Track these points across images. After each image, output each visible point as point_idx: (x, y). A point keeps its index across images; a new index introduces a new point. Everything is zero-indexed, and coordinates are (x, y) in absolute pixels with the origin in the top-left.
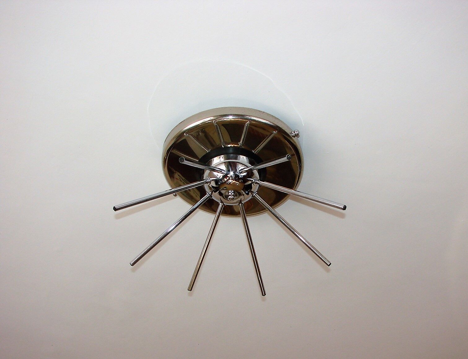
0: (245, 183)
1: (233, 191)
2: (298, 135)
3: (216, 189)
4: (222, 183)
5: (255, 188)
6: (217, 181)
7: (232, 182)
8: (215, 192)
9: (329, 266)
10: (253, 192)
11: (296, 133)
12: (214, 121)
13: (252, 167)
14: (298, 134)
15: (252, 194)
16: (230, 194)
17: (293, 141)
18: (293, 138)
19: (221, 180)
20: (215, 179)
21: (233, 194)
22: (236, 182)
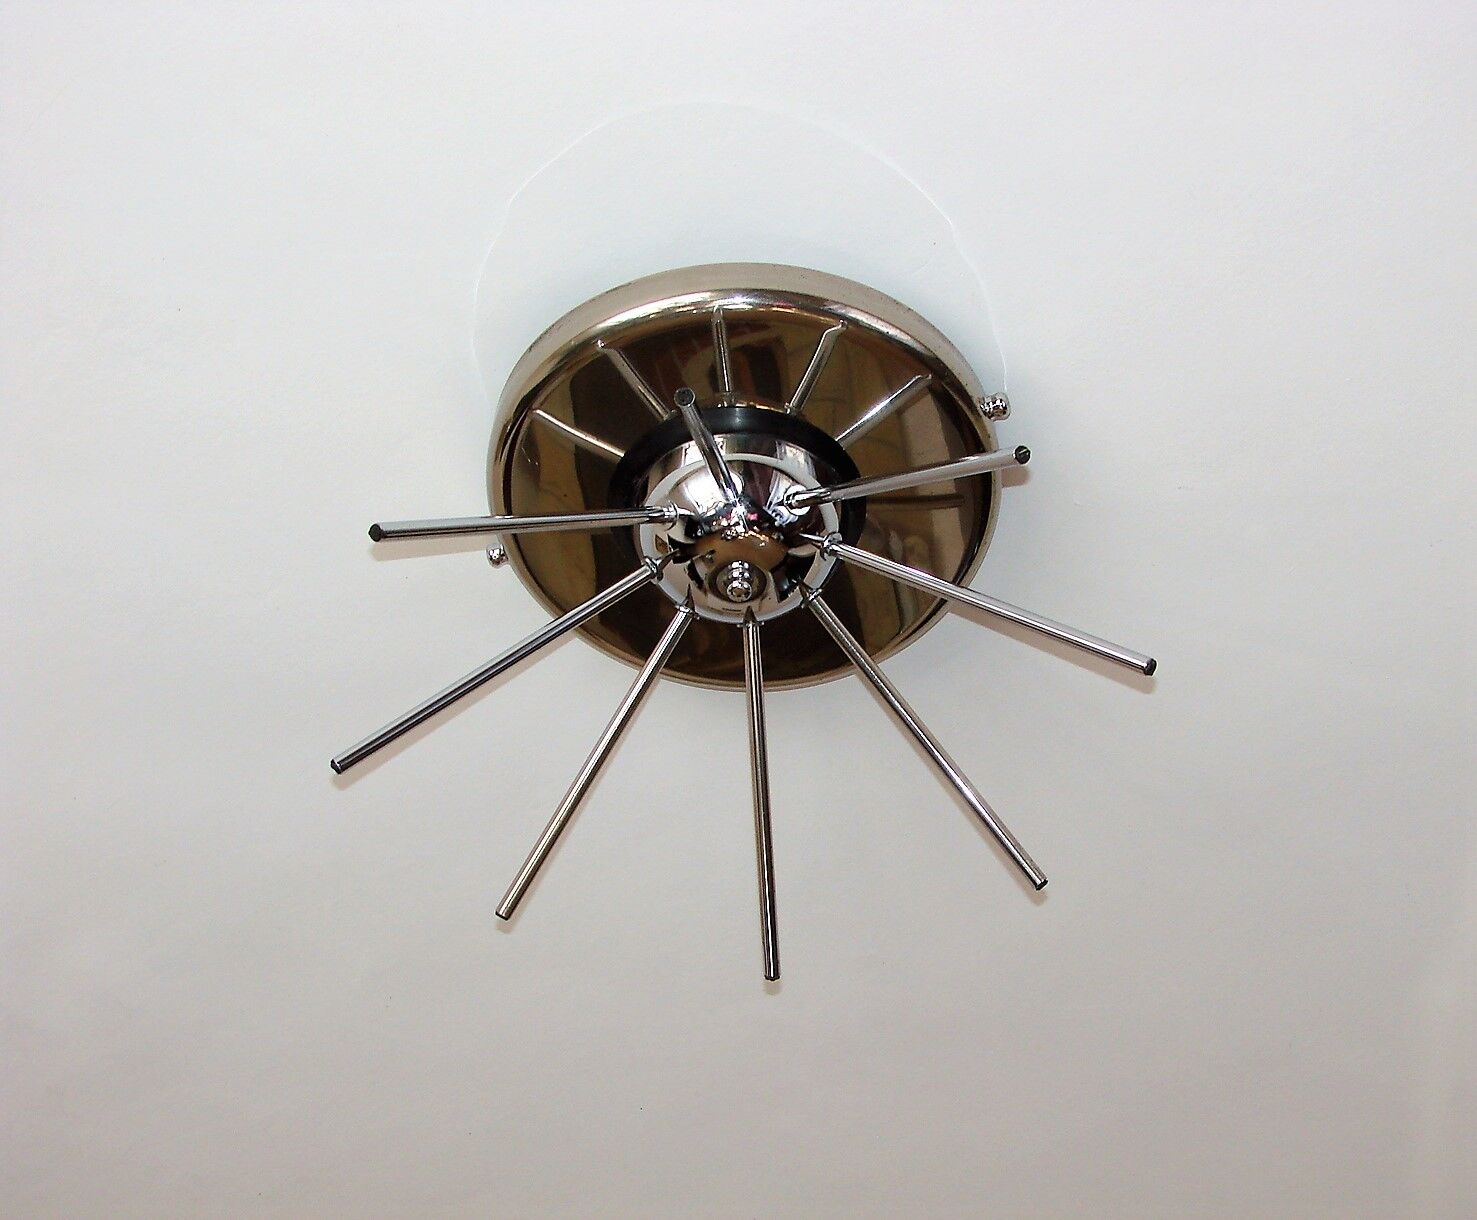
0: (790, 547)
1: (746, 565)
2: (1005, 413)
3: (682, 553)
4: (710, 534)
5: (819, 573)
6: (691, 524)
8: (674, 562)
10: (808, 587)
11: (998, 403)
13: (823, 490)
14: (1005, 408)
15: (804, 594)
16: (736, 574)
17: (984, 428)
18: (985, 418)
19: (709, 521)
20: (687, 512)
21: (747, 575)
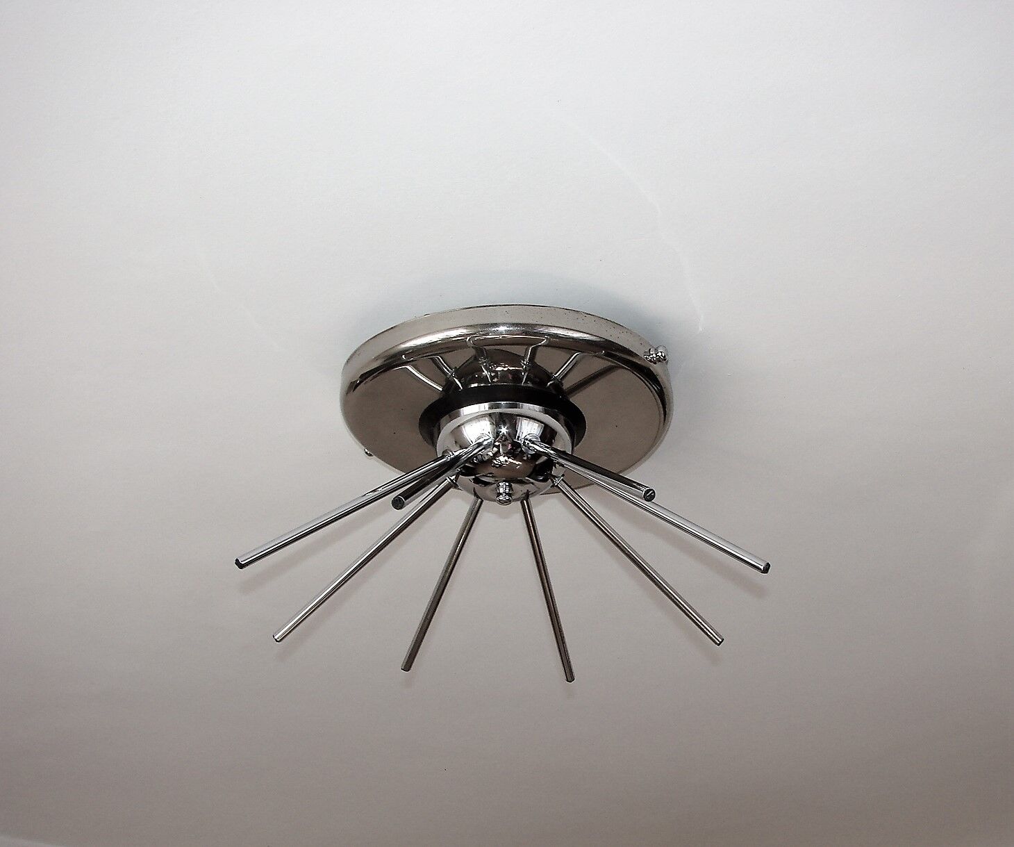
7: (506, 461)
9: (719, 645)
11: (659, 354)
12: (468, 338)
14: (665, 356)
15: (553, 482)
17: (653, 370)
18: (653, 365)
22: (514, 462)
